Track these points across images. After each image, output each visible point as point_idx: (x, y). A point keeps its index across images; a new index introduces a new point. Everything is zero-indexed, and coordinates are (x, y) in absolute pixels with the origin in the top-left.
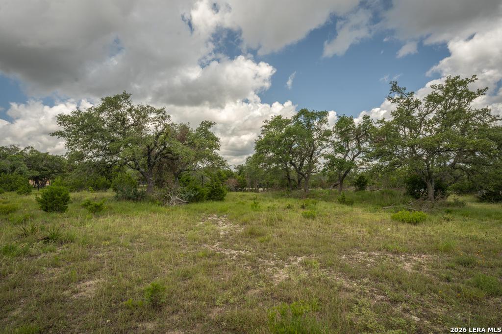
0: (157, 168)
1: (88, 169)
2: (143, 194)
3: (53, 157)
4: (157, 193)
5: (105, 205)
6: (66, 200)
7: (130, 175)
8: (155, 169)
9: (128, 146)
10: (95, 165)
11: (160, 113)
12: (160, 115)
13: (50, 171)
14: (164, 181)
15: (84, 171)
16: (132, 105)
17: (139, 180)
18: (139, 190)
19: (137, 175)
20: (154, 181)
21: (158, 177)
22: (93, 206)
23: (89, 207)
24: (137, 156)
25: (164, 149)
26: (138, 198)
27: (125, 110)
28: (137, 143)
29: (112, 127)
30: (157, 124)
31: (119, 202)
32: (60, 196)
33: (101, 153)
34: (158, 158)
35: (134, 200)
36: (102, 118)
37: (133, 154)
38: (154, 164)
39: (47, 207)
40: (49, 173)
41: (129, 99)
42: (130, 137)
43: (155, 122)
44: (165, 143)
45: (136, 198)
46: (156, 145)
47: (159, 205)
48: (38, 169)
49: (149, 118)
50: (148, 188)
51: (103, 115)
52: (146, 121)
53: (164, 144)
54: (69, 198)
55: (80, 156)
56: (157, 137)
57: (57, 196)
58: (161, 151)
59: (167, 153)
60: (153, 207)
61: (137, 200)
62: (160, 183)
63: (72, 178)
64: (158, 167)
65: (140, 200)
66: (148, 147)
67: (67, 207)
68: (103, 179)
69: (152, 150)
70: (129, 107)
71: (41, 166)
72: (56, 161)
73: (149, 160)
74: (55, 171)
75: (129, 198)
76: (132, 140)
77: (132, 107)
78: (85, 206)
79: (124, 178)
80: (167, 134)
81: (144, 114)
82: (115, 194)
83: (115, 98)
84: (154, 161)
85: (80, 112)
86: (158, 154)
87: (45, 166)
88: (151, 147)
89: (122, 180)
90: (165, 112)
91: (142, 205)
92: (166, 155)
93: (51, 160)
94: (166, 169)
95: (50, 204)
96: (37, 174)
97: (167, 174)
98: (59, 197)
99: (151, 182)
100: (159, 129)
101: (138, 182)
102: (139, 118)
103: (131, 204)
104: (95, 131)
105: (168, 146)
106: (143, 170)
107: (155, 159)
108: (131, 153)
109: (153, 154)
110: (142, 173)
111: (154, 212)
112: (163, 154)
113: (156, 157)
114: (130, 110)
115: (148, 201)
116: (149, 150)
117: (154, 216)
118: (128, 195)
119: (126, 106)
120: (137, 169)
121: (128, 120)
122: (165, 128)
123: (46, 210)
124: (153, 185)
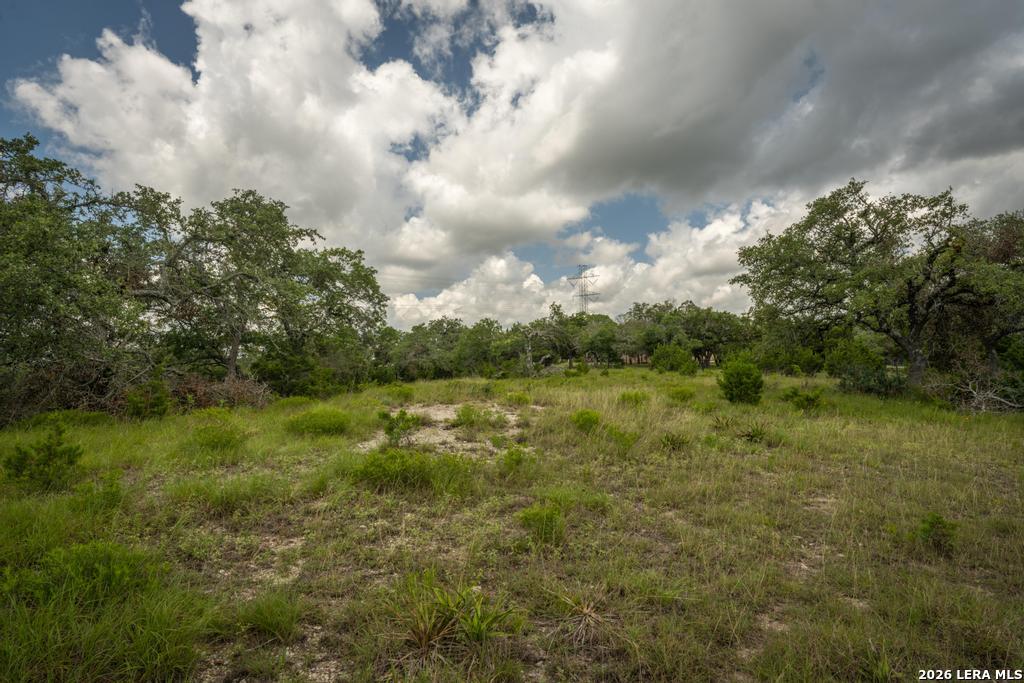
0: (934, 327)
1: (788, 333)
2: (900, 382)
3: (720, 315)
4: (936, 381)
5: (824, 400)
6: (758, 385)
7: (864, 344)
8: (929, 330)
9: (865, 287)
10: (800, 327)
11: (936, 205)
12: (937, 209)
13: (715, 339)
14: (953, 356)
15: (782, 337)
16: (868, 202)
17: (886, 354)
18: (890, 375)
19: (881, 343)
20: (927, 356)
21: (936, 348)
22: (802, 398)
23: (796, 399)
24: (884, 305)
25: (951, 284)
26: (889, 391)
27: (855, 216)
28: (882, 279)
29: (830, 252)
30: (930, 231)
31: (847, 396)
32: (749, 378)
33: (807, 303)
34: (936, 305)
35: (879, 393)
36: (809, 239)
37: (876, 302)
38: (926, 318)
39: (732, 394)
40: (715, 343)
41: (862, 192)
42: (868, 269)
43: (926, 226)
44: (953, 270)
45: (883, 390)
46: (928, 278)
47: (940, 407)
48: (699, 336)
49: (910, 220)
50: (911, 371)
51: (811, 234)
52: (902, 229)
53: (951, 273)
54: (762, 382)
55: (773, 313)
56: (932, 258)
57: (745, 379)
58: (942, 290)
59: (960, 292)
60: (926, 411)
61: (886, 394)
62: (942, 361)
63: (760, 350)
64: (936, 324)
65: (894, 396)
66: (910, 283)
67: (760, 397)
68: (808, 353)
69: (919, 288)
70: (862, 208)
71: (703, 331)
72: (724, 322)
73: (911, 312)
74: (724, 339)
75: (869, 390)
76: (871, 274)
77: (869, 206)
78: (787, 398)
79: (851, 351)
80: (958, 250)
81: (898, 215)
82: (838, 381)
83: (833, 196)
84: (924, 312)
85: (771, 236)
86: (936, 296)
87: (708, 331)
88: (915, 283)
89: (845, 354)
90: (951, 200)
91: (899, 404)
92: (956, 297)
93: (717, 321)
94: (960, 329)
95: (735, 391)
96: (699, 344)
97: (960, 339)
98: (749, 381)
99: (919, 358)
100: (935, 240)
101: (883, 358)
102: (886, 226)
103: (873, 402)
104: (797, 266)
105: (960, 274)
106: (897, 333)
107: (927, 309)
108: (871, 301)
109: (921, 297)
110: (896, 339)
111: (930, 421)
112: (948, 295)
113: (930, 305)
114: (864, 214)
115: (913, 397)
116: (913, 290)
117: (931, 428)
118: (866, 384)
119: (856, 207)
120: (885, 331)
121: (863, 233)
122: (951, 236)
123: (731, 400)
124: (923, 365)
